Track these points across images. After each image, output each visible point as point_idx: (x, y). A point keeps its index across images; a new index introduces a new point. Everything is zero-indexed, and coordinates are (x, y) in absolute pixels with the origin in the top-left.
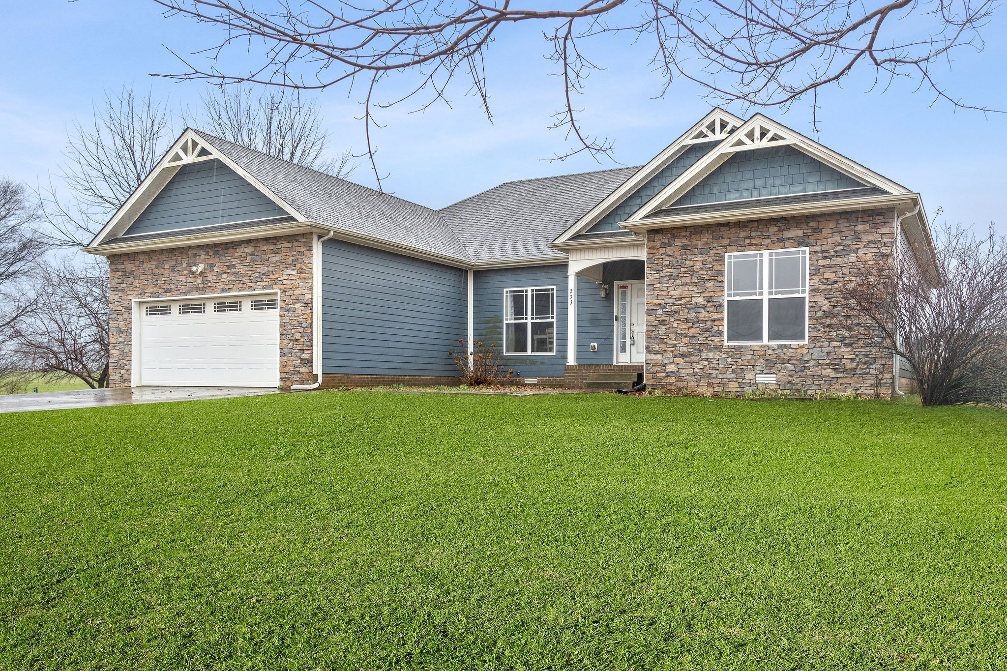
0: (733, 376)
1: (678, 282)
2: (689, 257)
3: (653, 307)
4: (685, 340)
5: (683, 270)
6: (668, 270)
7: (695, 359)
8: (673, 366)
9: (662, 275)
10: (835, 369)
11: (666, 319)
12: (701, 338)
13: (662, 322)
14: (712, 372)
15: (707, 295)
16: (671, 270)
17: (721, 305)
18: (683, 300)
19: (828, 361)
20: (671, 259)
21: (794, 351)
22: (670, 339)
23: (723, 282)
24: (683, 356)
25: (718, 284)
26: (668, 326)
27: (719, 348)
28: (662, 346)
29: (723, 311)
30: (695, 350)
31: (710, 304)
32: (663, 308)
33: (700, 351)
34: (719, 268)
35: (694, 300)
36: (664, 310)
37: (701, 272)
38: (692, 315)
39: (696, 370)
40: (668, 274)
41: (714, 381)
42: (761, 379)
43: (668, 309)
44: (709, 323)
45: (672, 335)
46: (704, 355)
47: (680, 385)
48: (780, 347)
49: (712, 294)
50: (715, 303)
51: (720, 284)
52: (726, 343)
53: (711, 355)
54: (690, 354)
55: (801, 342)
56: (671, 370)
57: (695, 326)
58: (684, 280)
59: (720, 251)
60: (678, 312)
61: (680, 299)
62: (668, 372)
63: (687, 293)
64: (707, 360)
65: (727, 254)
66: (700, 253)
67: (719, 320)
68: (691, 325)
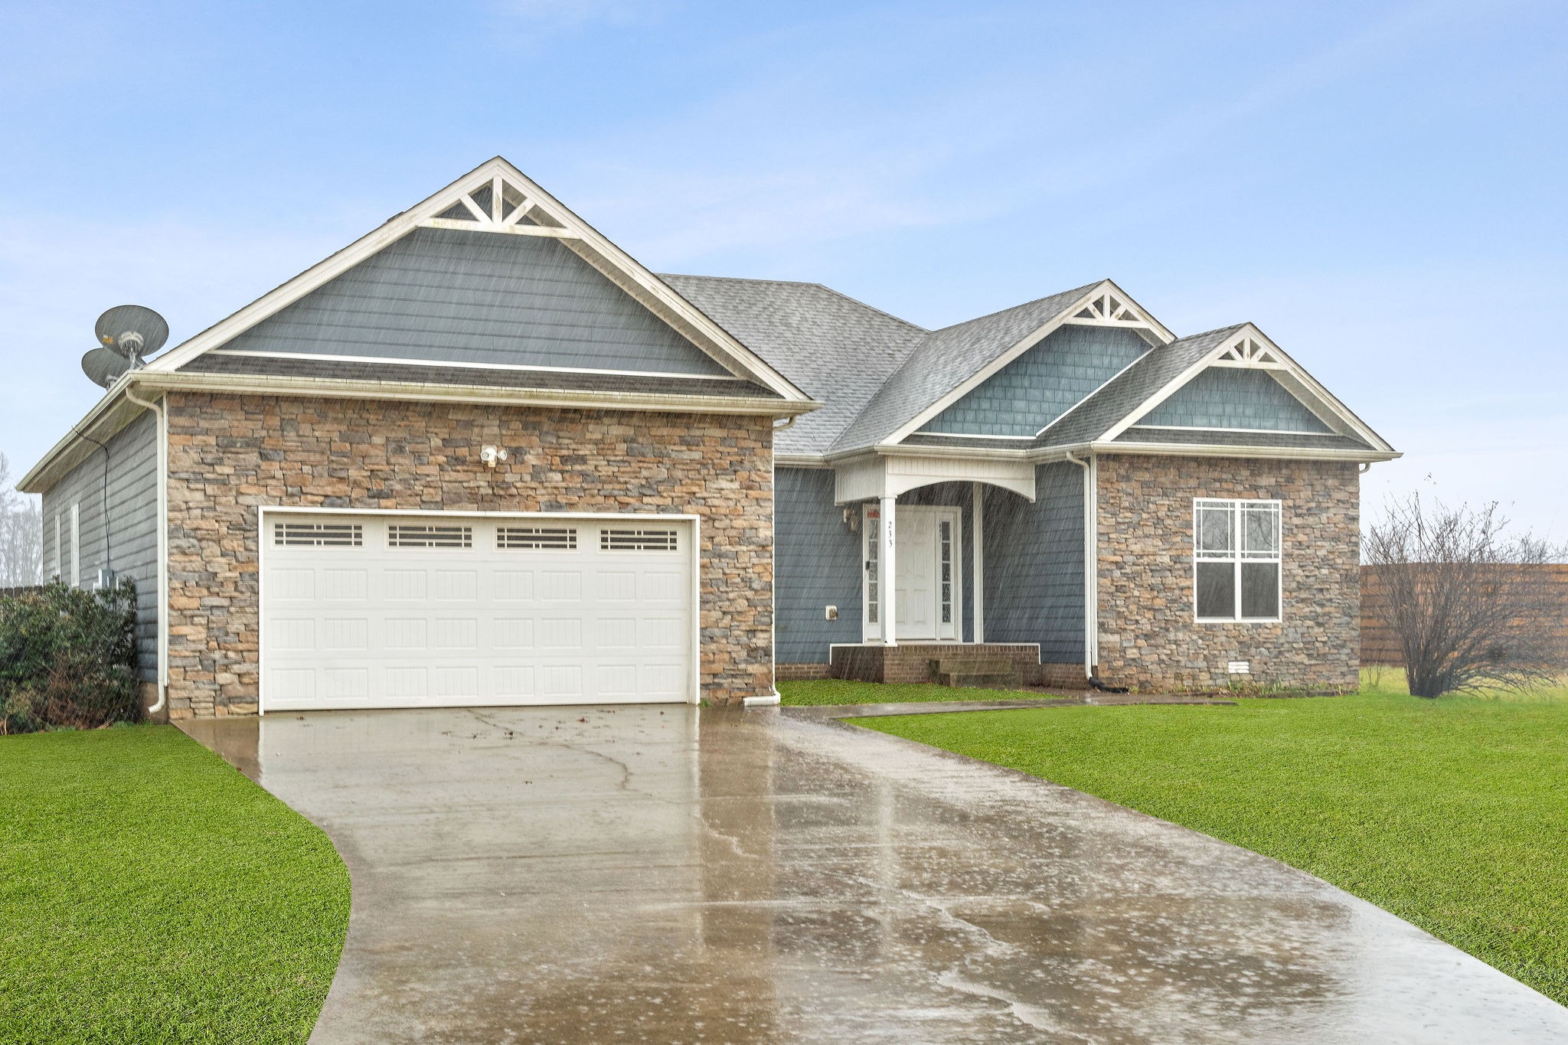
0: (1205, 663)
1: (1139, 533)
2: (1152, 499)
3: (1108, 567)
4: (1149, 615)
5: (1145, 516)
7: (1161, 641)
8: (1134, 651)
9: (1120, 520)
10: (1308, 655)
11: (1126, 583)
12: (1168, 612)
13: (1119, 589)
14: (1181, 658)
15: (1174, 553)
16: (1129, 515)
17: (1190, 568)
18: (1145, 558)
19: (1302, 645)
20: (1130, 499)
21: (1268, 632)
22: (1131, 613)
23: (1191, 536)
24: (1147, 637)
25: (1185, 540)
26: (1128, 594)
27: (1187, 627)
28: (1121, 623)
29: (1192, 577)
30: (1161, 628)
31: (1178, 566)
32: (1121, 568)
33: (1167, 630)
34: (1188, 518)
35: (1158, 558)
36: (1123, 571)
37: (1168, 522)
38: (1156, 581)
39: (1163, 657)
40: (1127, 520)
41: (1182, 671)
42: (1234, 667)
43: (1128, 570)
44: (1177, 592)
45: (1133, 607)
46: (1172, 636)
47: (1142, 678)
48: (1254, 625)
49: (1180, 552)
50: (1182, 565)
51: (1189, 539)
52: (1196, 620)
53: (1180, 636)
54: (1155, 635)
55: (1275, 620)
56: (1133, 656)
57: (1161, 595)
58: (1147, 530)
59: (1187, 495)
60: (1139, 575)
61: (1142, 556)
62: (1129, 659)
63: (1151, 549)
64: (1176, 642)
65: (1195, 500)
66: (1165, 494)
67: (1189, 588)
68: (1156, 593)
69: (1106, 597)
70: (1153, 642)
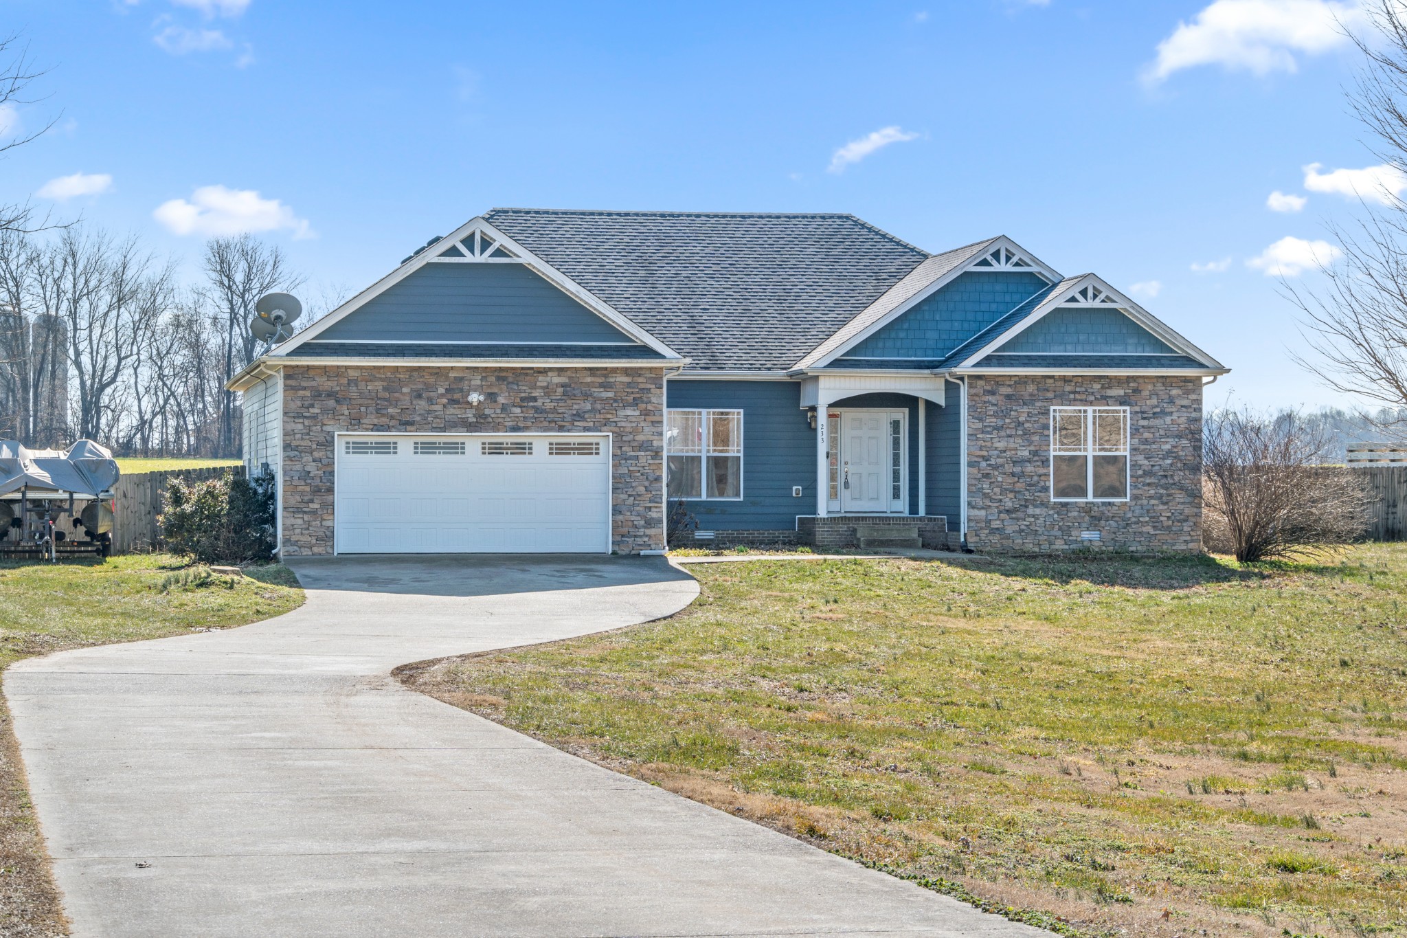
0: (1060, 533)
1: (1002, 433)
2: (1014, 408)
3: (976, 459)
4: (1011, 495)
5: (1007, 421)
6: (992, 420)
7: (1021, 515)
8: (998, 522)
9: (985, 424)
10: (1154, 527)
11: (991, 472)
12: (1027, 493)
13: (986, 476)
14: (1038, 529)
15: (1032, 448)
16: (995, 420)
17: (1048, 460)
18: (1008, 453)
19: (1147, 519)
20: (995, 408)
21: (1117, 508)
22: (995, 494)
23: (1049, 436)
24: (1008, 512)
25: (1043, 438)
26: (993, 480)
27: (1045, 504)
28: (986, 501)
29: (1049, 466)
30: (1021, 505)
31: (1037, 458)
32: (987, 461)
33: (1026, 507)
34: (1045, 421)
35: (1019, 453)
36: (988, 462)
37: (1026, 425)
38: (1017, 470)
39: (1023, 527)
40: (992, 424)
41: (1041, 538)
42: (1086, 535)
43: (993, 462)
44: (1035, 478)
45: (997, 490)
47: (1005, 542)
48: (1104, 504)
49: (1038, 448)
50: (1041, 458)
51: (1046, 438)
52: (1052, 499)
53: (1038, 511)
54: (1016, 510)
55: (1124, 500)
56: (996, 527)
57: (1021, 481)
58: (1009, 432)
59: (1045, 404)
60: (1002, 465)
61: (1005, 452)
62: (993, 529)
63: (1012, 445)
64: (1033, 516)
65: (1052, 408)
66: (1025, 404)
67: (1045, 475)
68: (1016, 479)
69: (974, 482)
70: (1014, 515)
